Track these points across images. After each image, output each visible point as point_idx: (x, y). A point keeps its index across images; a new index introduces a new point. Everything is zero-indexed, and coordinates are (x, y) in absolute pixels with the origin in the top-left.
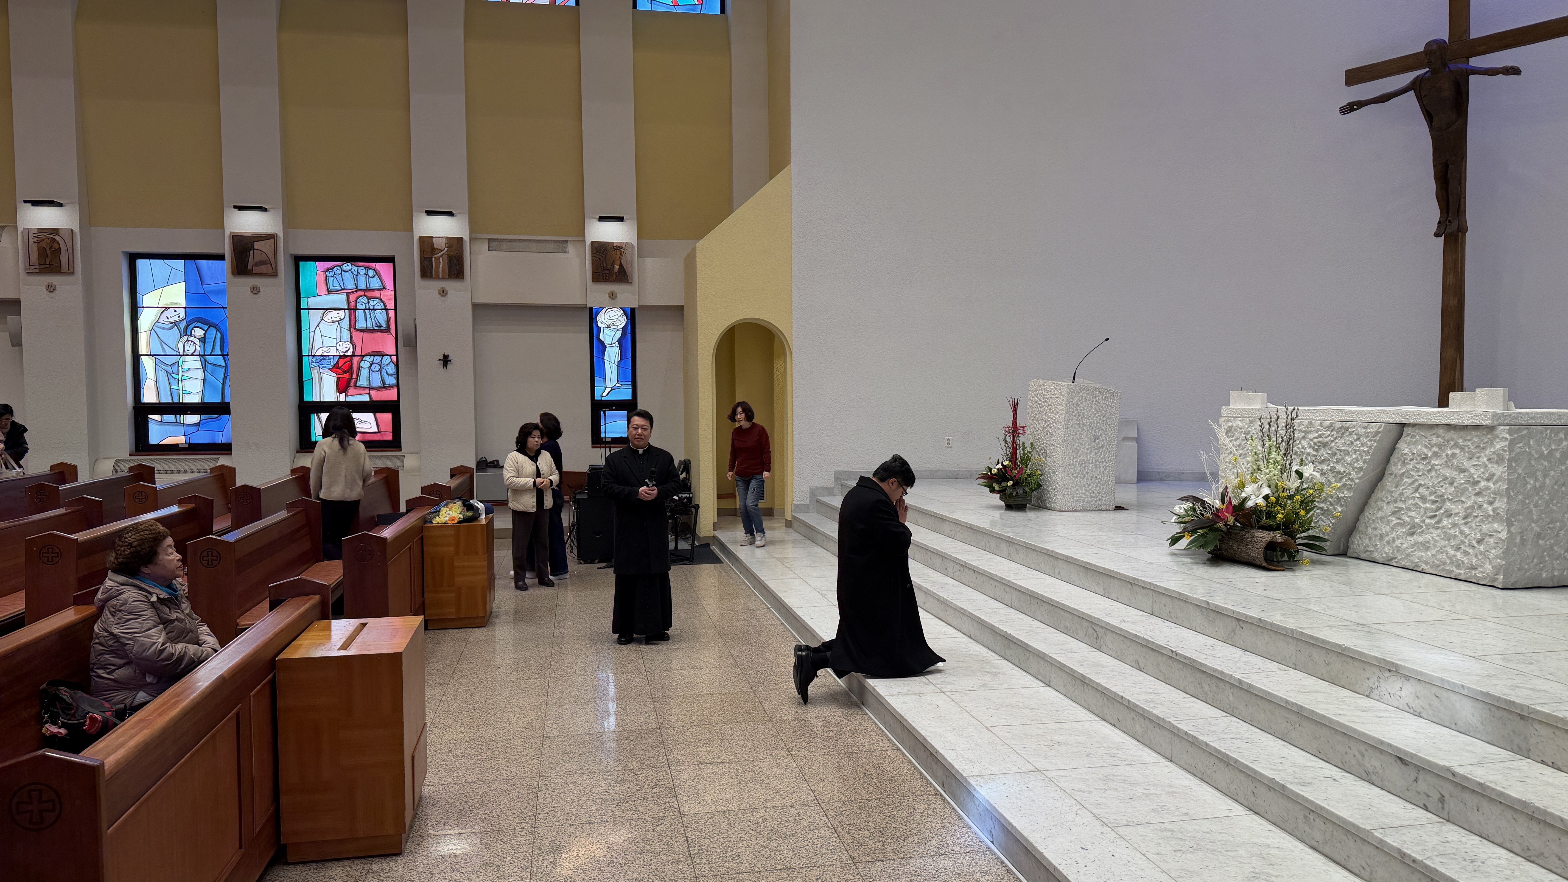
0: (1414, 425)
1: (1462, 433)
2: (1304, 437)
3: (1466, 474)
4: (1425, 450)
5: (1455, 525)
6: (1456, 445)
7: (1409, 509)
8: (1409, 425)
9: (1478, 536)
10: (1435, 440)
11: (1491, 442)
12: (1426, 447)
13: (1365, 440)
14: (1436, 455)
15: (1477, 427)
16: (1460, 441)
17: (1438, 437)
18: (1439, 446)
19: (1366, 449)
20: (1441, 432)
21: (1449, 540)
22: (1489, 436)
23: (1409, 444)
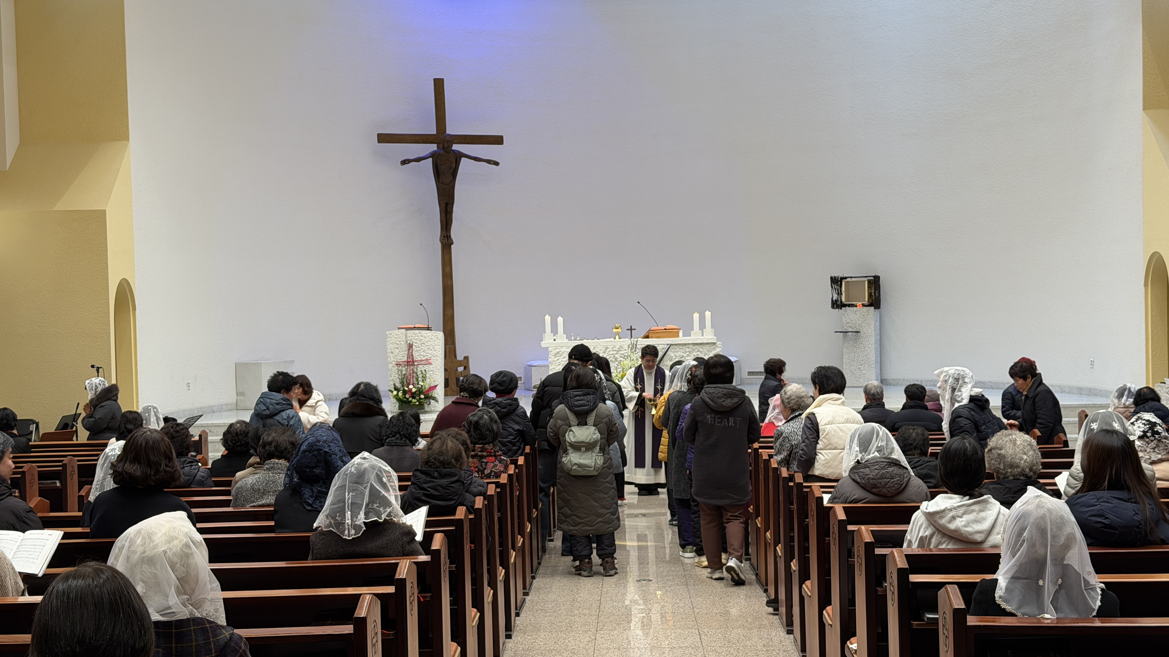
0: (676, 345)
1: (701, 346)
2: (616, 353)
4: (683, 354)
6: (698, 351)
8: (673, 345)
10: (687, 350)
11: (714, 349)
12: (683, 353)
14: (688, 355)
15: (707, 344)
16: (701, 349)
17: (689, 348)
18: (689, 352)
20: (691, 346)
22: (714, 346)
23: (673, 352)
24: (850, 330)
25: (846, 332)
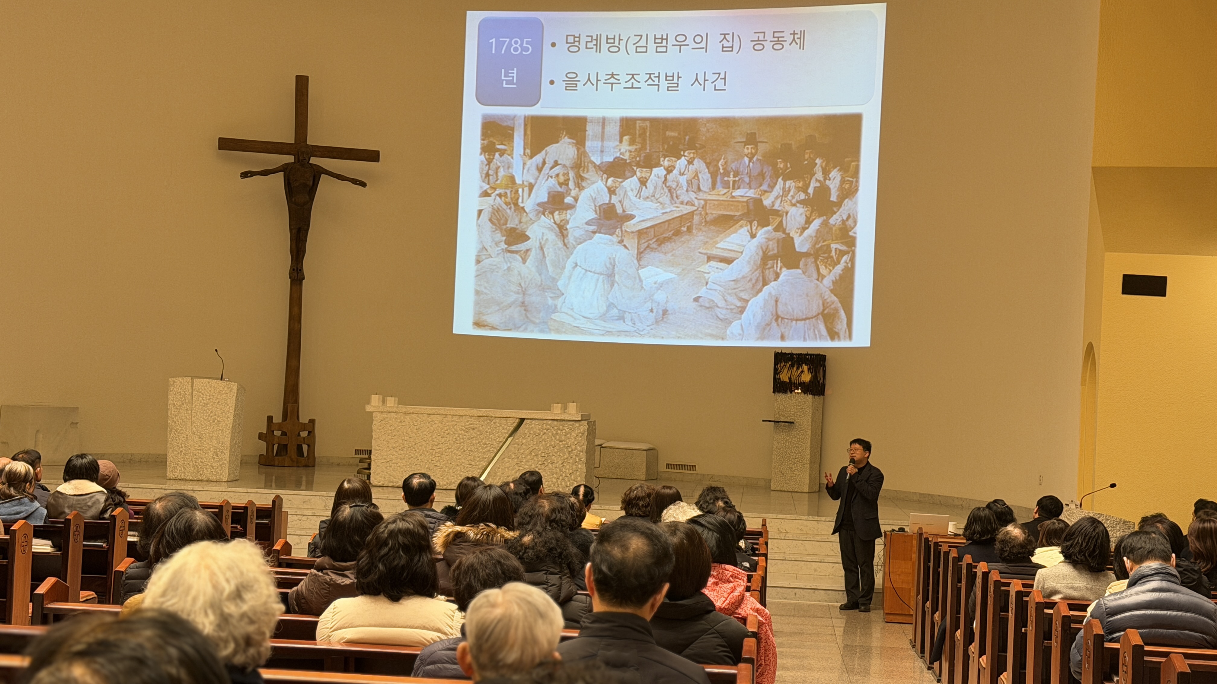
0: (531, 419)
1: (561, 423)
2: (456, 425)
3: (564, 442)
4: (539, 432)
5: (556, 467)
6: (559, 429)
7: (528, 461)
8: (528, 419)
9: (571, 471)
10: (544, 426)
12: (539, 430)
13: (506, 427)
14: (545, 433)
15: (570, 421)
17: (546, 425)
18: (547, 429)
19: (506, 431)
20: (550, 422)
21: (553, 475)
22: (578, 425)
23: (527, 428)
24: (782, 419)
25: (778, 422)
